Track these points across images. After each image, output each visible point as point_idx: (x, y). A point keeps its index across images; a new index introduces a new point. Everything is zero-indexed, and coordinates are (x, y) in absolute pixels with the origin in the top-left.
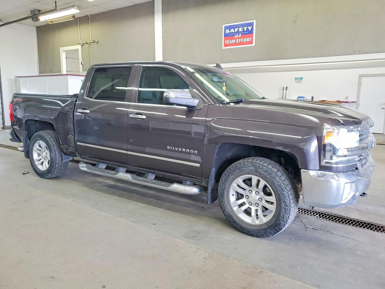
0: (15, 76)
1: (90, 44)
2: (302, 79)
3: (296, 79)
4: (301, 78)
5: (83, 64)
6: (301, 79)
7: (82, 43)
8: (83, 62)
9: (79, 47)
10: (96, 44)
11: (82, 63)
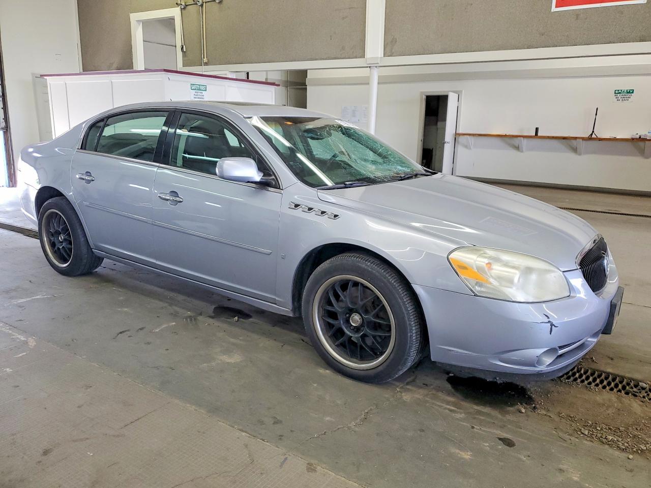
0: (33, 74)
1: (202, 6)
2: (633, 92)
3: (617, 92)
4: (631, 92)
5: (185, 50)
6: (629, 92)
7: (183, 4)
8: (184, 47)
9: (175, 12)
10: (217, 4)
11: (182, 48)
